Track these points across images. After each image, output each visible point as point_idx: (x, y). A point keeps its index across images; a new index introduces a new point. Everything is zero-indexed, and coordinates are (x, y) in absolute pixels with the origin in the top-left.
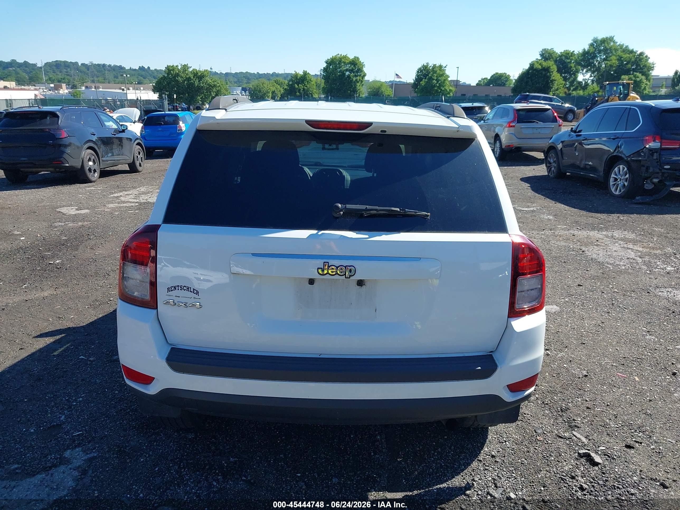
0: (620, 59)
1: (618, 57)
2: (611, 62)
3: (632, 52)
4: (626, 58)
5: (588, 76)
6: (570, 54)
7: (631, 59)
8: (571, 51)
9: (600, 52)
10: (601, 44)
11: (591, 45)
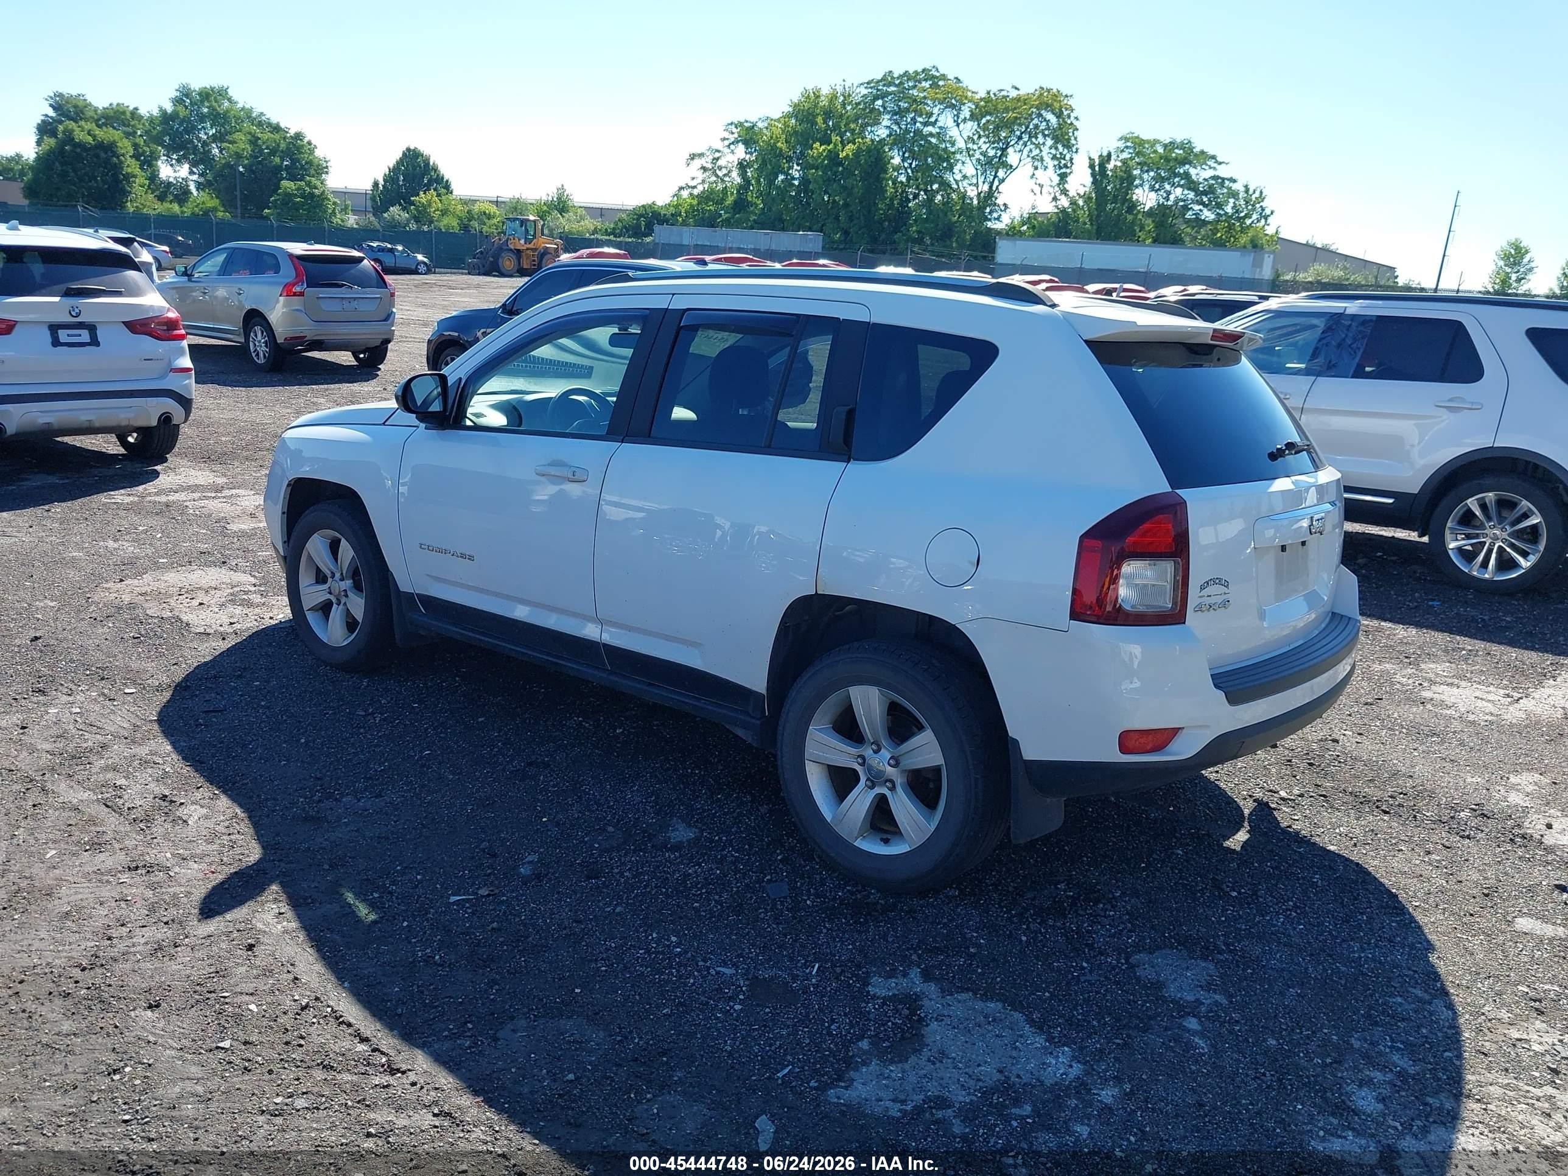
0: (254, 141)
1: (249, 137)
2: (235, 145)
3: (276, 128)
4: (268, 140)
5: (184, 170)
6: (128, 114)
7: (278, 145)
8: (131, 108)
9: (202, 118)
10: (202, 102)
11: (177, 101)
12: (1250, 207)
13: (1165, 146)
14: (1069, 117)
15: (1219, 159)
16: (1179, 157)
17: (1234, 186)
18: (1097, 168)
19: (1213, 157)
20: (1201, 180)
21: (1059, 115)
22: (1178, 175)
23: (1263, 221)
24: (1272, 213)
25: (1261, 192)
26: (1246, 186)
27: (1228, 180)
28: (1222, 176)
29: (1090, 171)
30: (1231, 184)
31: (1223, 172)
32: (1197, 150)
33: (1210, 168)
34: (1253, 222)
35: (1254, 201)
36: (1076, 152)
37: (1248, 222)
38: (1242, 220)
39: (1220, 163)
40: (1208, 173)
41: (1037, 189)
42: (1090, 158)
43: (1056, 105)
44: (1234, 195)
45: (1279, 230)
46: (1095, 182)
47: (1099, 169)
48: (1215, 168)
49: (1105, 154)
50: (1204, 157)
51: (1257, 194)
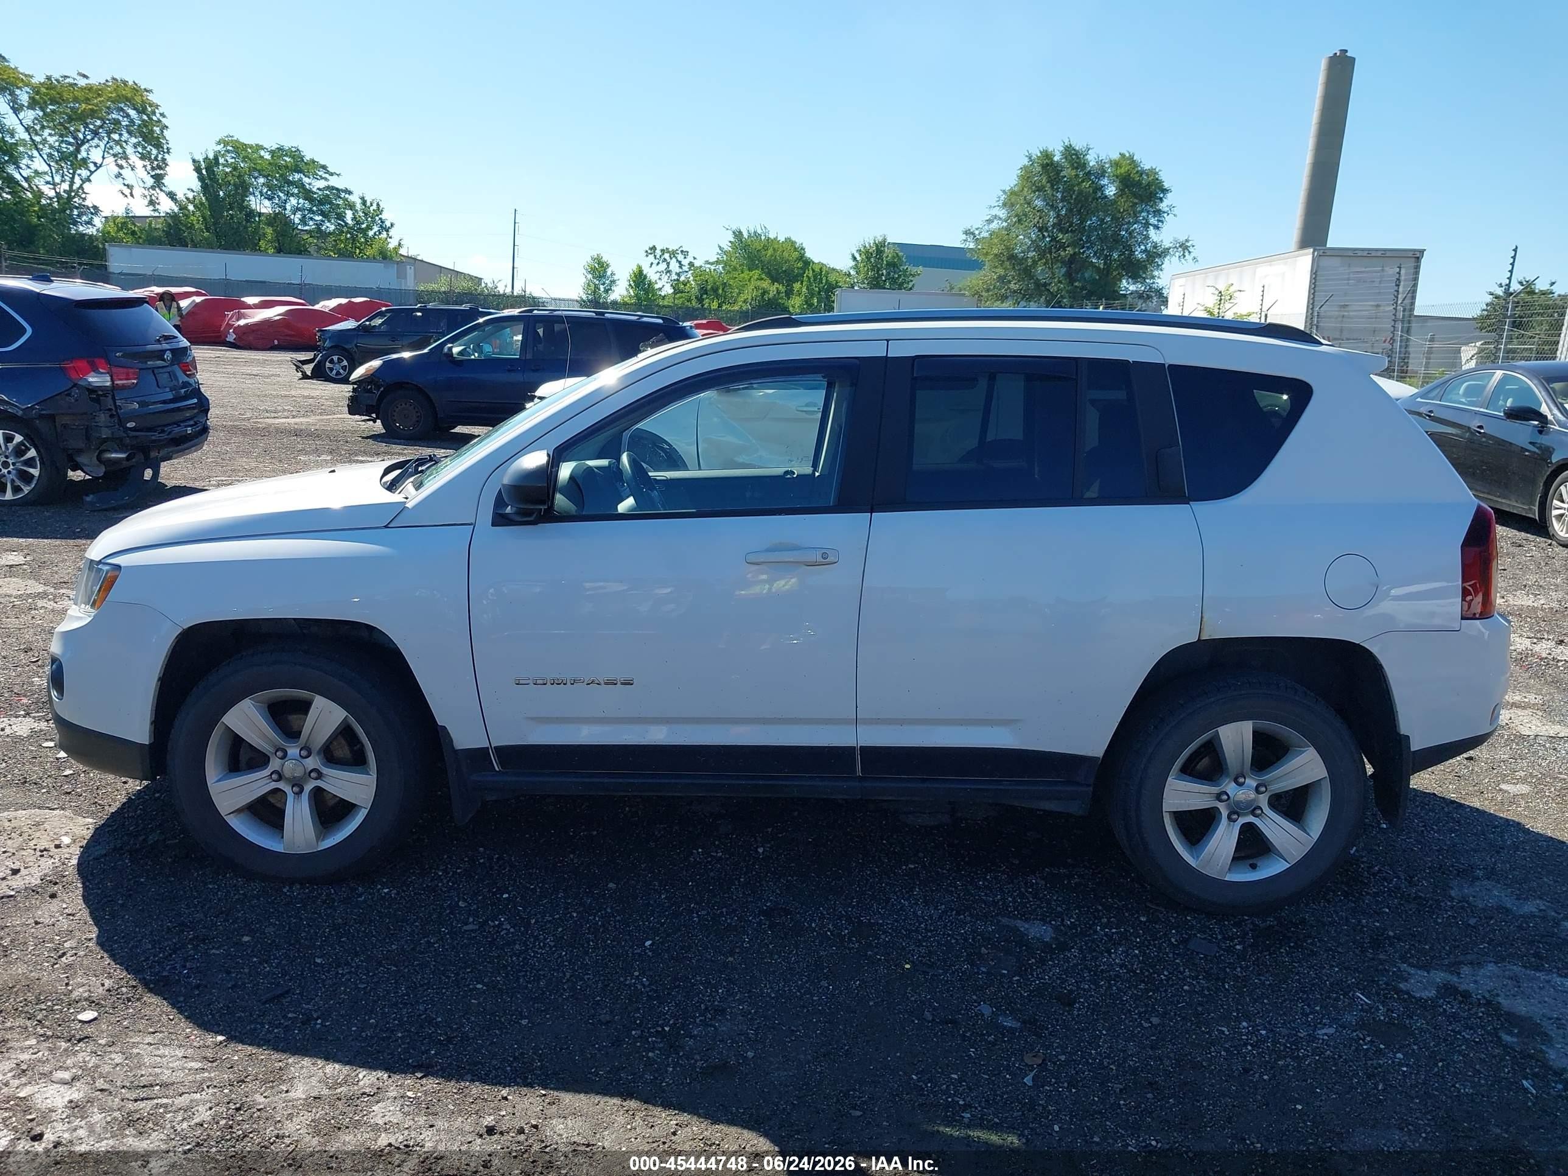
12: (369, 219)
13: (272, 152)
14: (154, 113)
15: (330, 169)
16: (289, 165)
17: (351, 198)
18: (204, 172)
19: (324, 167)
20: (314, 190)
21: (142, 111)
22: (291, 183)
23: (385, 233)
24: (392, 225)
25: (378, 205)
26: (362, 198)
27: (343, 191)
28: (337, 186)
29: (196, 175)
30: (347, 196)
31: (334, 182)
32: (307, 158)
33: (322, 178)
34: (375, 234)
35: (372, 213)
36: (168, 152)
37: (371, 233)
38: (364, 232)
39: (332, 174)
40: (322, 184)
41: (127, 191)
42: (194, 161)
43: (138, 99)
44: (351, 206)
45: (402, 243)
46: (205, 188)
47: (207, 171)
48: (326, 179)
49: (211, 156)
50: (312, 167)
51: (374, 207)
